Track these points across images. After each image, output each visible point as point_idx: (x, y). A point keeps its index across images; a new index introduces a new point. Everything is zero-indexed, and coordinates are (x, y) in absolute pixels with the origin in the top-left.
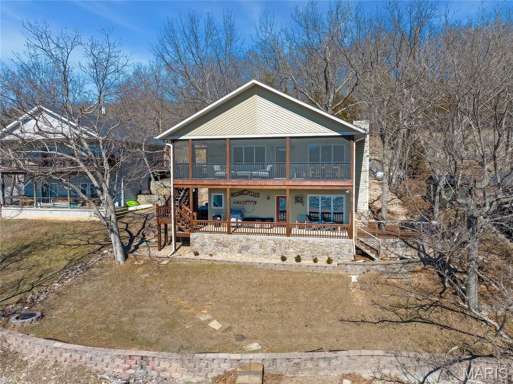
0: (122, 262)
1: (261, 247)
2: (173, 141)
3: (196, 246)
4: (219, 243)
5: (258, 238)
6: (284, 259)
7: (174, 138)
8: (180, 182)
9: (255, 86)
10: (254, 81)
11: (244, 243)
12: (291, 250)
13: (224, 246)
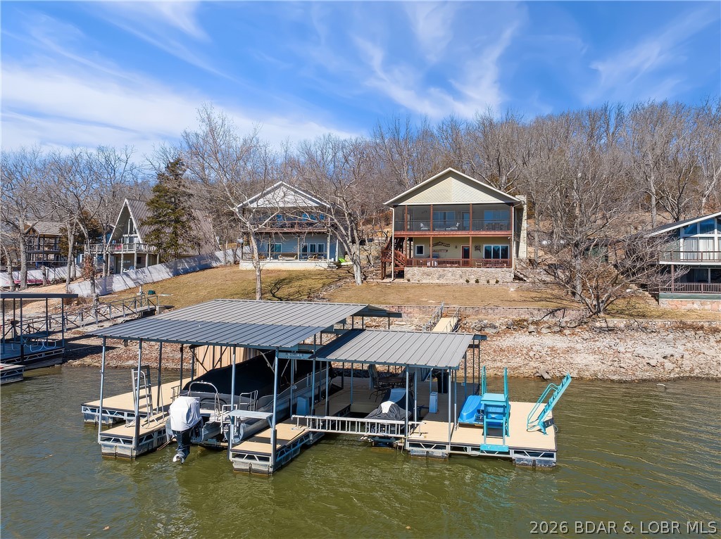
0: (360, 284)
1: (452, 275)
2: (395, 207)
3: (407, 275)
4: (424, 273)
5: (450, 269)
6: (467, 281)
7: (395, 204)
8: (399, 233)
9: (451, 171)
10: (450, 169)
11: (441, 273)
12: (473, 276)
13: (428, 275)
